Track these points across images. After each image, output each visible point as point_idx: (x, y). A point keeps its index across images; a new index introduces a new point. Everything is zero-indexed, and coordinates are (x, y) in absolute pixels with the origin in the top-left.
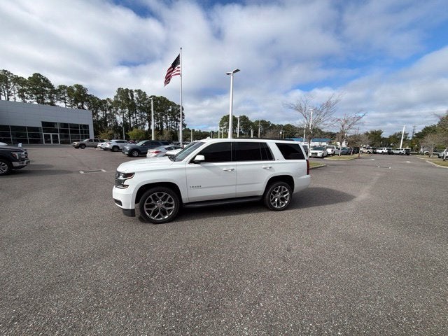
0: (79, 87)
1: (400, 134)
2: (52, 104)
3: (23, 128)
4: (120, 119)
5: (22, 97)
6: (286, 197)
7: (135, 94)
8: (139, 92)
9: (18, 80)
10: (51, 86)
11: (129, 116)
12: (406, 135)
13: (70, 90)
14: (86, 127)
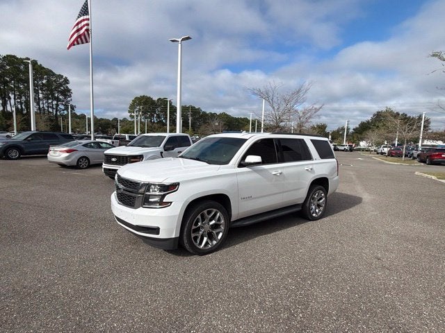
1: (343, 129)
12: (348, 129)
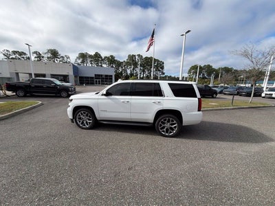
0: (112, 56)
2: (101, 66)
3: (88, 78)
4: (129, 72)
5: (91, 63)
6: (175, 127)
7: (137, 57)
8: (139, 55)
9: (91, 56)
10: (101, 58)
11: (133, 69)
13: (108, 58)
14: (112, 76)
